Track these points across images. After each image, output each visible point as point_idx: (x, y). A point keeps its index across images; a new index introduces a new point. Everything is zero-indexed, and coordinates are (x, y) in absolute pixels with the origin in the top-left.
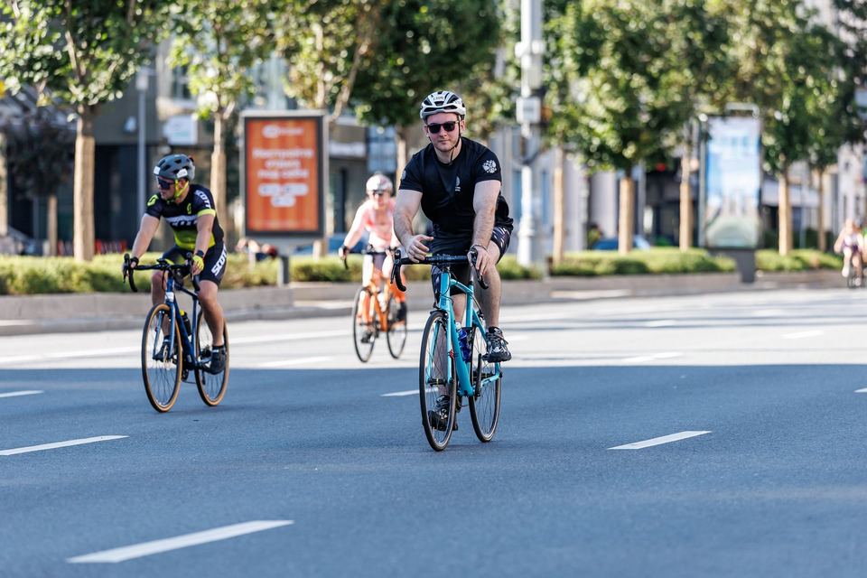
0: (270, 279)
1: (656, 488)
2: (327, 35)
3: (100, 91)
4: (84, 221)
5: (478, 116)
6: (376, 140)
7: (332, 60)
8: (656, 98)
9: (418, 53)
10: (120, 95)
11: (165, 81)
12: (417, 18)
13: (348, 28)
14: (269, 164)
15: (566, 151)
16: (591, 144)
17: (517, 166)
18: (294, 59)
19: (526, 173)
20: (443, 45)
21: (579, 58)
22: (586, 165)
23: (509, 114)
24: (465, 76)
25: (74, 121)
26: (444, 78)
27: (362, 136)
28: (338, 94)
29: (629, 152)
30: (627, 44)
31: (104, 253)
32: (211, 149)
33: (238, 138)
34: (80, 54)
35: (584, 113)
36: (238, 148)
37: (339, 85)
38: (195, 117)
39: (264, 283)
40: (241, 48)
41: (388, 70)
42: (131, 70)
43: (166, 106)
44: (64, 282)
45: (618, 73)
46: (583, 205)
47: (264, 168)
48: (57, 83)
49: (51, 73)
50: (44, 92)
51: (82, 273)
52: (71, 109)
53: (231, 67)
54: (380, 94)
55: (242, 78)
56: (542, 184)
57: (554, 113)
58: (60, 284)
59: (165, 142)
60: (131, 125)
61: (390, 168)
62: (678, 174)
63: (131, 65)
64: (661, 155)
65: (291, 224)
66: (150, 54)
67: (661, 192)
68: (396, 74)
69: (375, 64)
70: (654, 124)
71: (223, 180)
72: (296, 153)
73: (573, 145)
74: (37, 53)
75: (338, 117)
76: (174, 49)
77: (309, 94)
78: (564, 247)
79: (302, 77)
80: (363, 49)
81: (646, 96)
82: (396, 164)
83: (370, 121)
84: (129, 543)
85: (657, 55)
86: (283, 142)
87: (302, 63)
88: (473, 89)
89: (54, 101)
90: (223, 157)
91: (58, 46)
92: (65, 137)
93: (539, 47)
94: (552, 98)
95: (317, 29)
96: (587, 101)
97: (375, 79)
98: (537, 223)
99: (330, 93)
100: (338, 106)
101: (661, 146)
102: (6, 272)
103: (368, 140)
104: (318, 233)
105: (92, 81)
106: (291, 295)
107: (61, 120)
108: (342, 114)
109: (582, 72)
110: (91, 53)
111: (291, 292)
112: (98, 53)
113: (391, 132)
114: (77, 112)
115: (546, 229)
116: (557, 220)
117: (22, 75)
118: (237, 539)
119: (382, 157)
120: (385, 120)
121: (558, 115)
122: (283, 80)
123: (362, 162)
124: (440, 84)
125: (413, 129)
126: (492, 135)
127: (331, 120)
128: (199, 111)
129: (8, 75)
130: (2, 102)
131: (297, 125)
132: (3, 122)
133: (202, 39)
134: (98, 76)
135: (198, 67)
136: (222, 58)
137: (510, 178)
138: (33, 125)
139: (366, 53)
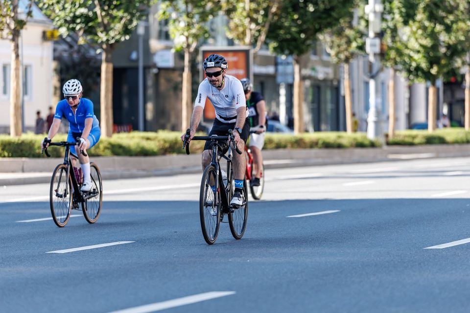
1: (453, 272)
2: (252, 1)
3: (116, 35)
4: (107, 113)
5: (343, 50)
6: (281, 64)
7: (255, 16)
8: (450, 38)
9: (307, 11)
10: (127, 37)
11: (155, 29)
15: (396, 70)
16: (411, 66)
17: (366, 79)
18: (232, 15)
19: (372, 83)
20: (322, 6)
21: (404, 15)
22: (408, 79)
23: (362, 48)
24: (335, 25)
25: (100, 54)
26: (322, 26)
27: (273, 62)
28: (258, 37)
29: (434, 71)
30: (433, 6)
31: (119, 132)
32: (183, 70)
33: (199, 63)
34: (104, 13)
35: (407, 47)
36: (199, 70)
37: (259, 31)
38: (173, 51)
40: (201, 10)
41: (289, 22)
42: (135, 23)
43: (155, 44)
44: (95, 150)
45: (427, 24)
46: (406, 102)
48: (90, 31)
49: (86, 25)
50: (82, 36)
51: (105, 144)
52: (98, 46)
53: (195, 20)
54: (284, 36)
55: (201, 28)
56: (382, 90)
57: (388, 46)
58: (93, 151)
59: (155, 66)
60: (134, 56)
61: (290, 81)
62: (464, 84)
63: (134, 20)
64: (453, 72)
66: (146, 13)
67: (453, 95)
68: (293, 24)
69: (280, 17)
70: (449, 53)
71: (190, 88)
72: (233, 72)
73: (400, 67)
74: (78, 13)
75: (258, 50)
76: (160, 10)
77: (241, 36)
78: (395, 128)
79: (237, 26)
81: (444, 37)
82: (294, 79)
83: (278, 53)
85: (450, 12)
87: (238, 18)
88: (340, 33)
89: (88, 41)
90: (190, 75)
91: (91, 8)
92: (95, 63)
93: (379, 8)
94: (388, 40)
96: (408, 40)
97: (281, 27)
98: (378, 113)
99: (254, 36)
100: (259, 44)
101: (454, 67)
103: (276, 64)
105: (111, 29)
107: (92, 53)
108: (261, 48)
109: (406, 23)
110: (111, 12)
112: (115, 13)
113: (291, 59)
114: (102, 48)
115: (384, 117)
116: (391, 111)
117: (69, 26)
118: (202, 303)
119: (285, 74)
121: (390, 48)
122: (226, 28)
123: (273, 77)
124: (320, 30)
125: (304, 57)
126: (351, 61)
127: (255, 52)
128: (175, 47)
129: (61, 26)
130: (56, 43)
131: (234, 55)
132: (57, 54)
133: (177, 4)
134: (115, 26)
135: (175, 21)
136: (189, 15)
137: (362, 86)
138: (75, 56)
139: (275, 12)
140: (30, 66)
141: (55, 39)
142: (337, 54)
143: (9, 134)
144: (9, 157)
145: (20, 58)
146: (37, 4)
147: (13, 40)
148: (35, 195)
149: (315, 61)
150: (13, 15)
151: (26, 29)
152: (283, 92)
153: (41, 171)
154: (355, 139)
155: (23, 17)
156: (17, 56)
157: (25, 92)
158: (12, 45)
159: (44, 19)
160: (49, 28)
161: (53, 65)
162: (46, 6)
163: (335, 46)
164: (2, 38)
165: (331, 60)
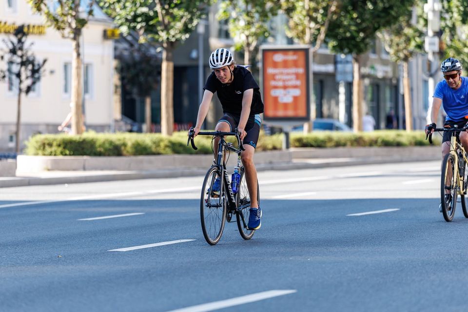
0: (278, 146)
3: (176, 34)
4: (167, 112)
5: (402, 48)
6: (341, 62)
7: (314, 15)
9: (365, 10)
10: (187, 36)
11: (214, 28)
14: (277, 77)
17: (425, 77)
18: (291, 14)
19: (431, 82)
20: (381, 5)
21: (462, 13)
23: (420, 46)
24: (395, 24)
25: (161, 52)
26: (380, 25)
27: (332, 60)
28: (317, 35)
31: (179, 130)
33: (258, 62)
34: (164, 12)
35: (465, 45)
36: (259, 68)
37: (318, 30)
38: (233, 50)
39: (275, 148)
40: (260, 9)
41: (348, 21)
42: (195, 22)
43: (215, 43)
44: (156, 148)
47: (275, 80)
48: (150, 29)
49: (147, 24)
50: (143, 34)
51: (166, 143)
52: (159, 45)
53: (255, 19)
54: (343, 35)
55: (261, 27)
57: (447, 45)
58: (154, 149)
60: (194, 54)
61: (349, 79)
63: (195, 19)
65: (290, 113)
66: (205, 12)
68: (352, 23)
69: (339, 16)
72: (293, 70)
74: (139, 12)
75: (318, 49)
76: (220, 10)
77: (301, 35)
79: (297, 25)
80: (333, 8)
82: (353, 77)
83: (336, 51)
86: (285, 64)
87: (297, 16)
88: (399, 32)
89: (149, 40)
91: (151, 7)
92: (155, 61)
93: (438, 7)
94: (446, 37)
97: (340, 26)
99: (314, 34)
100: (318, 42)
102: (121, 142)
103: (335, 63)
104: (306, 118)
105: (172, 27)
106: (291, 156)
107: (152, 51)
108: (321, 47)
109: (464, 22)
110: (171, 11)
111: (290, 154)
112: (176, 11)
113: (350, 58)
114: (162, 46)
117: (130, 25)
118: (263, 301)
119: (344, 73)
120: (346, 50)
121: (450, 47)
122: (285, 27)
123: (332, 76)
124: (378, 29)
125: (363, 56)
126: (410, 59)
127: (314, 51)
128: (235, 45)
129: (122, 25)
130: (117, 41)
131: (294, 54)
132: (118, 53)
133: (237, 3)
134: (175, 25)
135: (235, 20)
136: (249, 14)
137: (421, 84)
138: (136, 55)
139: (335, 10)
140: (91, 64)
141: (116, 38)
142: (398, 51)
144: (70, 155)
145: (81, 57)
146: (98, 3)
147: (75, 39)
148: (96, 193)
149: (375, 59)
150: (74, 13)
151: (87, 28)
152: (342, 90)
153: (102, 169)
154: (414, 137)
155: (83, 15)
156: (79, 55)
157: (86, 91)
158: (74, 43)
159: (105, 17)
160: (110, 27)
161: (114, 63)
162: (107, 5)
163: (394, 44)
164: (63, 37)
165: (390, 59)
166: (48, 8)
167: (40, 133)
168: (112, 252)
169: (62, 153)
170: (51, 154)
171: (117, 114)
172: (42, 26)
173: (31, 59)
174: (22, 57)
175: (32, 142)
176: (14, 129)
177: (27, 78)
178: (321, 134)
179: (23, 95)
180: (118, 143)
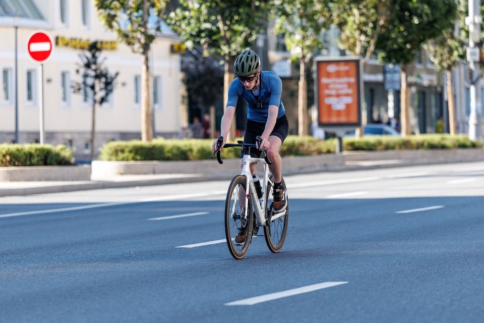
0: (332, 149)
2: (362, 14)
3: (237, 48)
5: (445, 59)
6: (390, 72)
7: (364, 29)
9: (412, 24)
11: (273, 41)
12: (410, 4)
13: (373, 11)
14: (331, 86)
17: (467, 85)
18: (343, 28)
19: (473, 89)
20: (425, 19)
23: (463, 56)
24: (438, 36)
25: (223, 65)
26: (426, 37)
27: (381, 70)
28: (367, 47)
32: (298, 79)
33: (313, 73)
34: (226, 28)
36: (313, 78)
37: (368, 42)
38: (289, 62)
39: (329, 152)
40: (314, 24)
41: (395, 34)
42: (254, 37)
43: (273, 55)
47: (328, 89)
48: (214, 44)
49: (211, 39)
50: (207, 48)
52: (221, 58)
53: (309, 33)
54: (391, 47)
55: (315, 40)
56: (481, 94)
61: (397, 87)
63: (254, 33)
65: (343, 119)
66: (264, 27)
68: (399, 35)
69: (388, 30)
71: (305, 95)
72: (345, 80)
74: (203, 28)
75: (368, 60)
76: (278, 23)
77: (352, 47)
79: (348, 38)
80: (382, 22)
82: (401, 85)
83: (386, 62)
84: (258, 295)
86: (338, 74)
87: (347, 31)
88: (443, 43)
89: (213, 54)
90: (306, 83)
91: (214, 23)
92: (218, 73)
93: (478, 19)
95: (356, 11)
97: (388, 38)
98: (479, 117)
99: (364, 47)
100: (368, 54)
102: (188, 148)
103: (384, 72)
104: (358, 124)
105: (233, 42)
106: (344, 159)
107: (216, 64)
108: (371, 58)
110: (232, 27)
111: (343, 157)
112: (238, 28)
113: (398, 68)
114: (224, 59)
117: (194, 40)
118: (318, 291)
119: (393, 82)
122: (338, 40)
123: (382, 84)
124: (423, 41)
125: (410, 66)
126: (453, 68)
127: (364, 62)
128: (291, 58)
129: (187, 40)
130: (183, 55)
131: (346, 65)
132: (184, 66)
133: (293, 18)
134: (236, 40)
135: (291, 34)
136: (304, 29)
137: (464, 92)
138: (201, 68)
139: (383, 25)
140: (160, 77)
141: (183, 52)
142: (440, 63)
143: (140, 139)
144: (141, 160)
145: (149, 70)
146: (165, 20)
147: (144, 53)
149: (421, 69)
150: (143, 30)
151: (155, 43)
152: (391, 98)
153: (170, 172)
154: (458, 141)
155: (152, 32)
156: (148, 68)
157: (156, 101)
158: (143, 58)
159: (172, 33)
160: (177, 42)
161: (181, 76)
162: (173, 22)
163: (438, 55)
164: (134, 51)
165: (434, 68)
166: (119, 25)
167: (113, 140)
168: (179, 248)
169: (134, 159)
170: (123, 159)
171: (184, 122)
172: (114, 42)
173: (104, 72)
174: (95, 70)
175: (106, 149)
176: (89, 136)
177: (101, 89)
178: (371, 139)
179: (97, 106)
180: (184, 148)
